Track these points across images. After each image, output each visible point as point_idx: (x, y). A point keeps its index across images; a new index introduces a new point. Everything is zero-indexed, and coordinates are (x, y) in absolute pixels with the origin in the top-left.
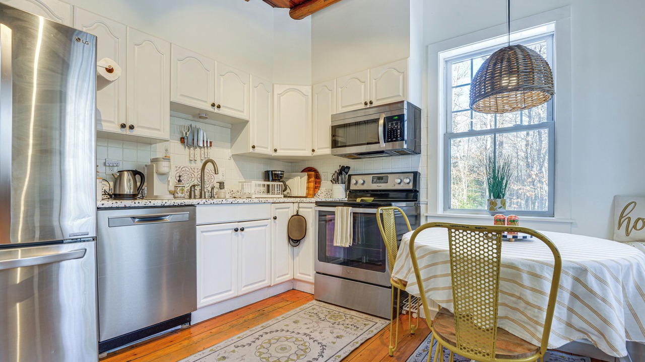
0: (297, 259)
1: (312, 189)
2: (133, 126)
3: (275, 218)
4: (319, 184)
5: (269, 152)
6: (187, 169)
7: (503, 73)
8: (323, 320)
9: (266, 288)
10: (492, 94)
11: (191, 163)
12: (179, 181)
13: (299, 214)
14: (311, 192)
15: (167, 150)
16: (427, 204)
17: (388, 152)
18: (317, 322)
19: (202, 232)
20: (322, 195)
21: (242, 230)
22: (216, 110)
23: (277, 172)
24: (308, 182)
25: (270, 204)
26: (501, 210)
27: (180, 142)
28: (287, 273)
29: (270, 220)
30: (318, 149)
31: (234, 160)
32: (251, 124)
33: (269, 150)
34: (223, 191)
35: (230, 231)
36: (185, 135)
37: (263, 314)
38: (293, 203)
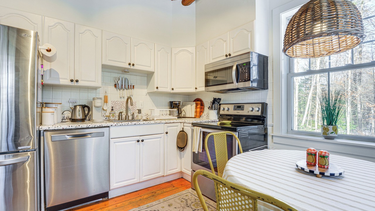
0: (183, 159)
1: (199, 113)
2: (78, 80)
3: (167, 133)
4: (203, 109)
5: (169, 90)
6: (119, 102)
7: (307, 22)
8: (188, 206)
9: (162, 177)
10: (298, 42)
11: (121, 99)
12: (112, 110)
13: (184, 130)
14: (198, 114)
15: (106, 92)
16: (273, 126)
17: (241, 89)
18: (183, 208)
19: (114, 143)
20: (205, 116)
21: (142, 141)
22: (132, 67)
23: (176, 102)
24: (196, 108)
25: (163, 124)
26: (333, 135)
27: (114, 87)
28: (176, 168)
29: (163, 134)
30: (199, 87)
31: (149, 95)
32: (155, 74)
33: (168, 89)
34: (140, 115)
35: (134, 142)
36: (116, 83)
37: (153, 196)
38: (181, 123)
